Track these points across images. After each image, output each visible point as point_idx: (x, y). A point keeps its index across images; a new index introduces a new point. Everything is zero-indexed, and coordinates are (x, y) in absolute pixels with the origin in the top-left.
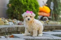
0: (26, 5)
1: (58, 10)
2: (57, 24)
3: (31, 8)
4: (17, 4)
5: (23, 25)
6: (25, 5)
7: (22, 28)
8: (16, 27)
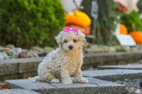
0: (35, 11)
1: (109, 20)
2: (107, 52)
3: (45, 19)
4: (15, 10)
5: (30, 57)
6: (33, 12)
7: (27, 64)
8: (13, 64)
